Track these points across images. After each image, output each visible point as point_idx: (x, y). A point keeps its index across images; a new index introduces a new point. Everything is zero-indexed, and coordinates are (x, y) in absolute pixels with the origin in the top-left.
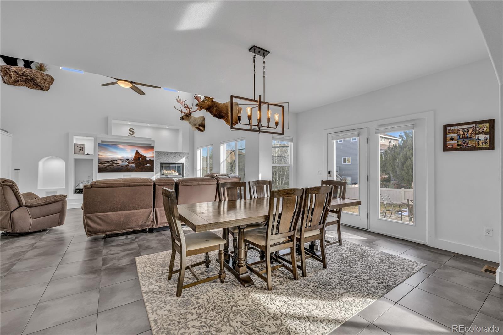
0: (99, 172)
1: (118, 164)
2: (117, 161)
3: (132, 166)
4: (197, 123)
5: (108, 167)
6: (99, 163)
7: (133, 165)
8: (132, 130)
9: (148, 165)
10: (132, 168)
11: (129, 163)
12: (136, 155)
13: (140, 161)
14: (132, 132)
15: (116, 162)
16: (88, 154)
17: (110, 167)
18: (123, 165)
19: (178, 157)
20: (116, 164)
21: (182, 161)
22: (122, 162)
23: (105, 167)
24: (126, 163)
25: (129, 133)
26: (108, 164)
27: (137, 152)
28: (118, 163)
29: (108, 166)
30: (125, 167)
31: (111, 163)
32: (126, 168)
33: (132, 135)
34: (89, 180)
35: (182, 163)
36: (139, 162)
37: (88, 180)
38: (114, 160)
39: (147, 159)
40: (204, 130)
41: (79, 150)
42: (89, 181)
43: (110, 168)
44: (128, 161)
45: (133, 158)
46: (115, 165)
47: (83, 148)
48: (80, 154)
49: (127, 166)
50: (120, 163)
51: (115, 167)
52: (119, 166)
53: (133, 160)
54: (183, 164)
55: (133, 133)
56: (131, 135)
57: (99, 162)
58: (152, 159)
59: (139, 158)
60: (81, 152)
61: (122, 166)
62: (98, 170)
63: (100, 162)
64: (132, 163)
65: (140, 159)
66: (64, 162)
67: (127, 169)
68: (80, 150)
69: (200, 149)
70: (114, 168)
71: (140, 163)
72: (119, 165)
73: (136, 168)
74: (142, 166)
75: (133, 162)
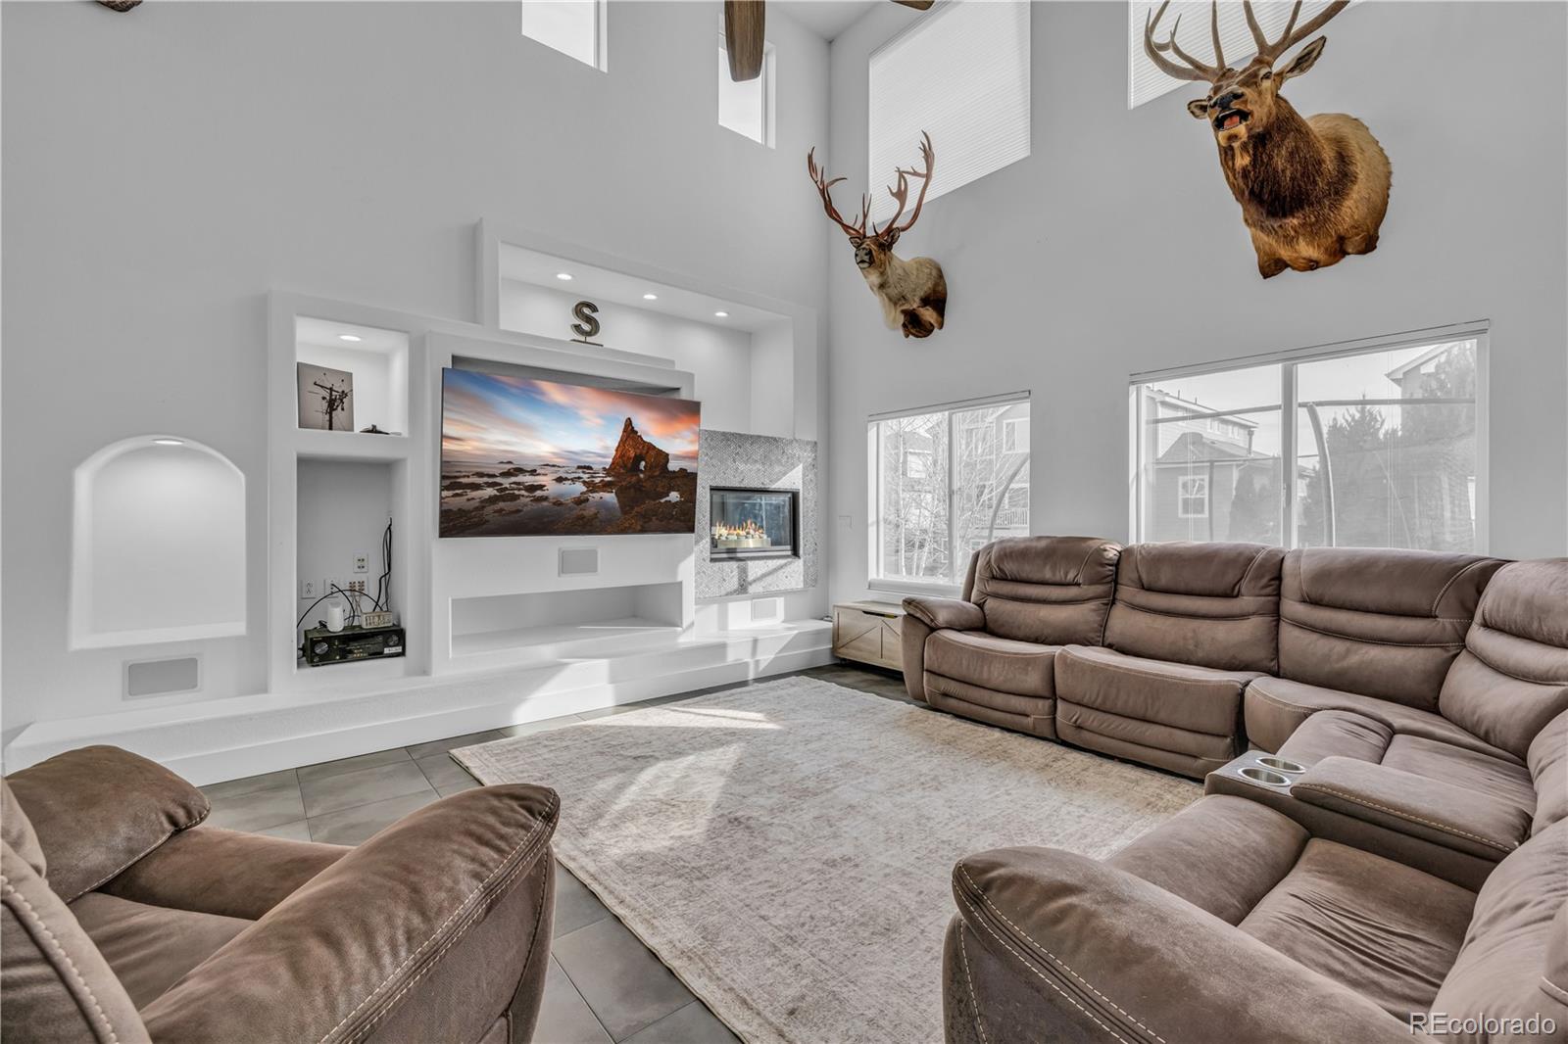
0: (444, 533)
1: (539, 493)
2: (533, 472)
3: (603, 504)
4: (914, 290)
5: (490, 509)
6: (447, 482)
7: (610, 497)
8: (586, 311)
9: (674, 496)
10: (603, 514)
11: (592, 487)
12: (622, 442)
13: (642, 476)
14: (589, 320)
15: (528, 479)
16: (374, 430)
17: (501, 505)
18: (562, 495)
19: (779, 462)
20: (532, 488)
21: (793, 478)
22: (560, 480)
23: (476, 509)
24: (580, 488)
25: (577, 328)
26: (490, 492)
27: (629, 431)
28: (541, 487)
29: (492, 500)
30: (571, 509)
31: (506, 482)
32: (577, 511)
33: (589, 339)
34: (362, 577)
35: (794, 487)
36: (634, 479)
37: (357, 578)
38: (519, 471)
39: (673, 466)
40: (941, 326)
41: (325, 405)
42: (362, 584)
43: (501, 510)
44: (585, 477)
45: (610, 460)
46: (525, 498)
47: (344, 395)
48: (331, 428)
49: (581, 501)
50: (552, 488)
51: (526, 505)
52: (545, 504)
53: (608, 472)
54: (795, 497)
55: (595, 327)
56: (582, 339)
57: (443, 478)
58: (689, 466)
59: (638, 459)
60: (338, 414)
61: (558, 503)
62: (441, 523)
63: (451, 479)
64: (606, 486)
65: (643, 463)
66: (242, 476)
67: (582, 517)
68: (332, 406)
69: (878, 426)
70: (518, 511)
71: (638, 487)
72: (545, 499)
73: (624, 513)
74: (649, 504)
75: (608, 479)
